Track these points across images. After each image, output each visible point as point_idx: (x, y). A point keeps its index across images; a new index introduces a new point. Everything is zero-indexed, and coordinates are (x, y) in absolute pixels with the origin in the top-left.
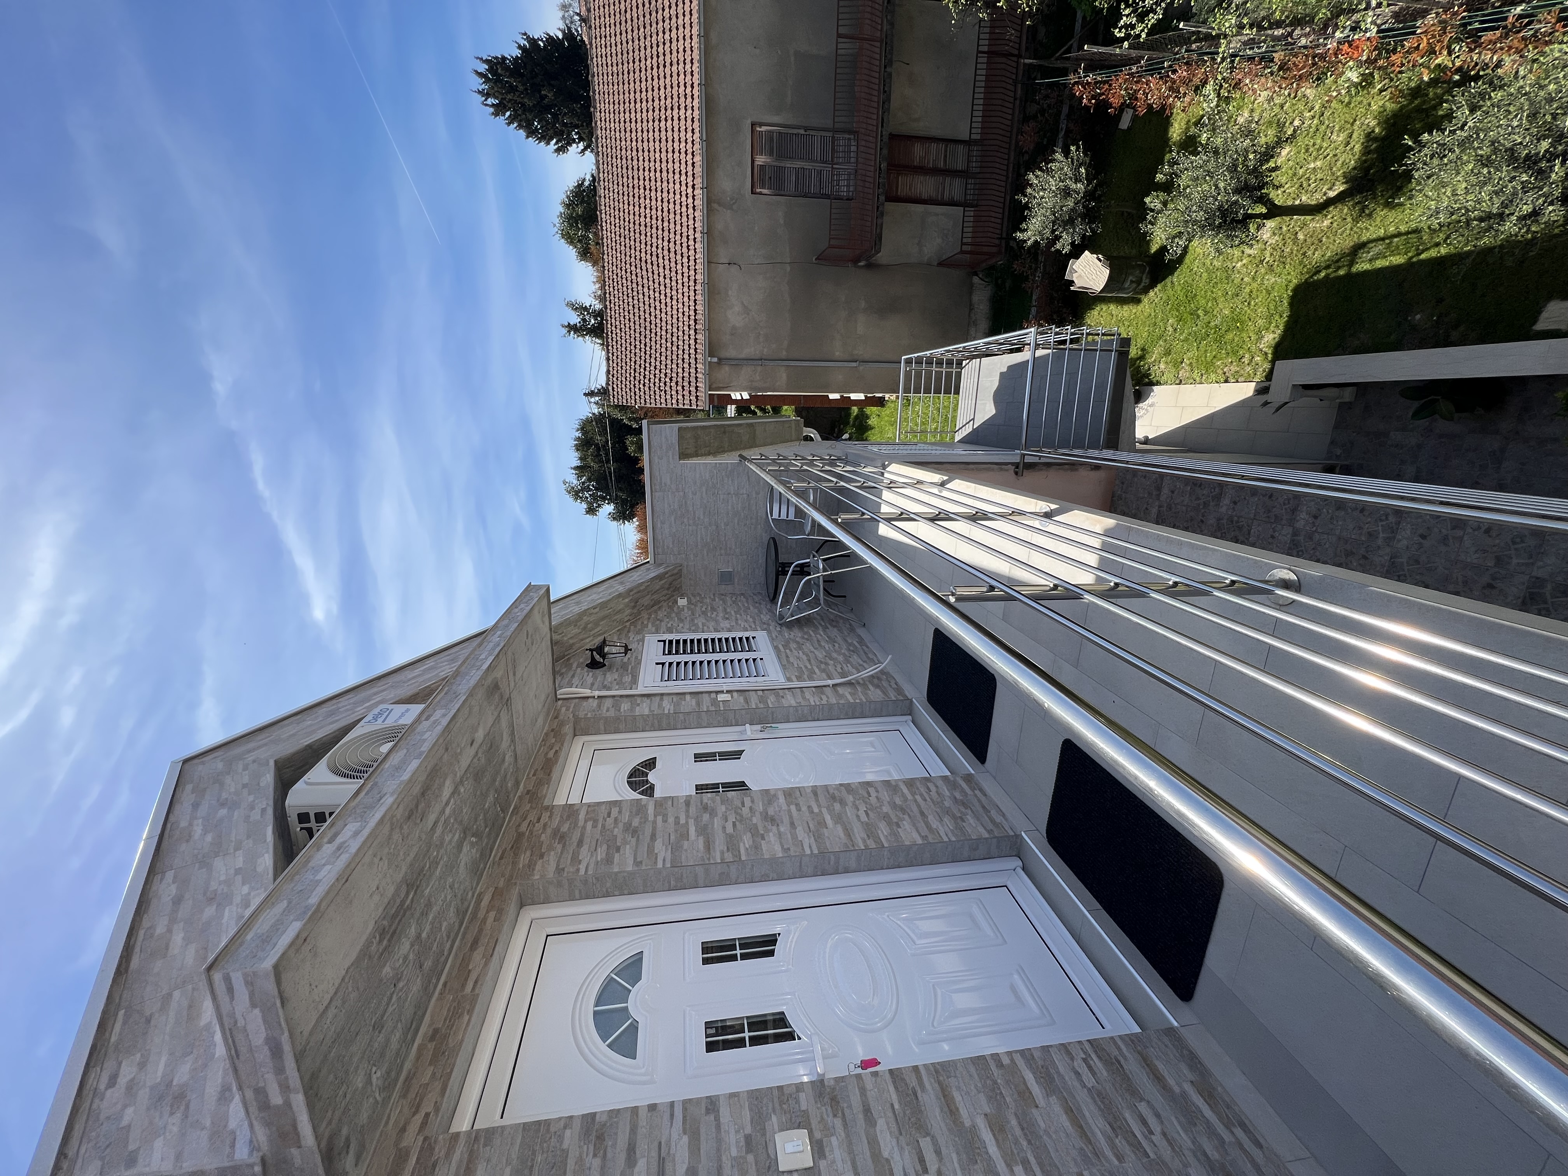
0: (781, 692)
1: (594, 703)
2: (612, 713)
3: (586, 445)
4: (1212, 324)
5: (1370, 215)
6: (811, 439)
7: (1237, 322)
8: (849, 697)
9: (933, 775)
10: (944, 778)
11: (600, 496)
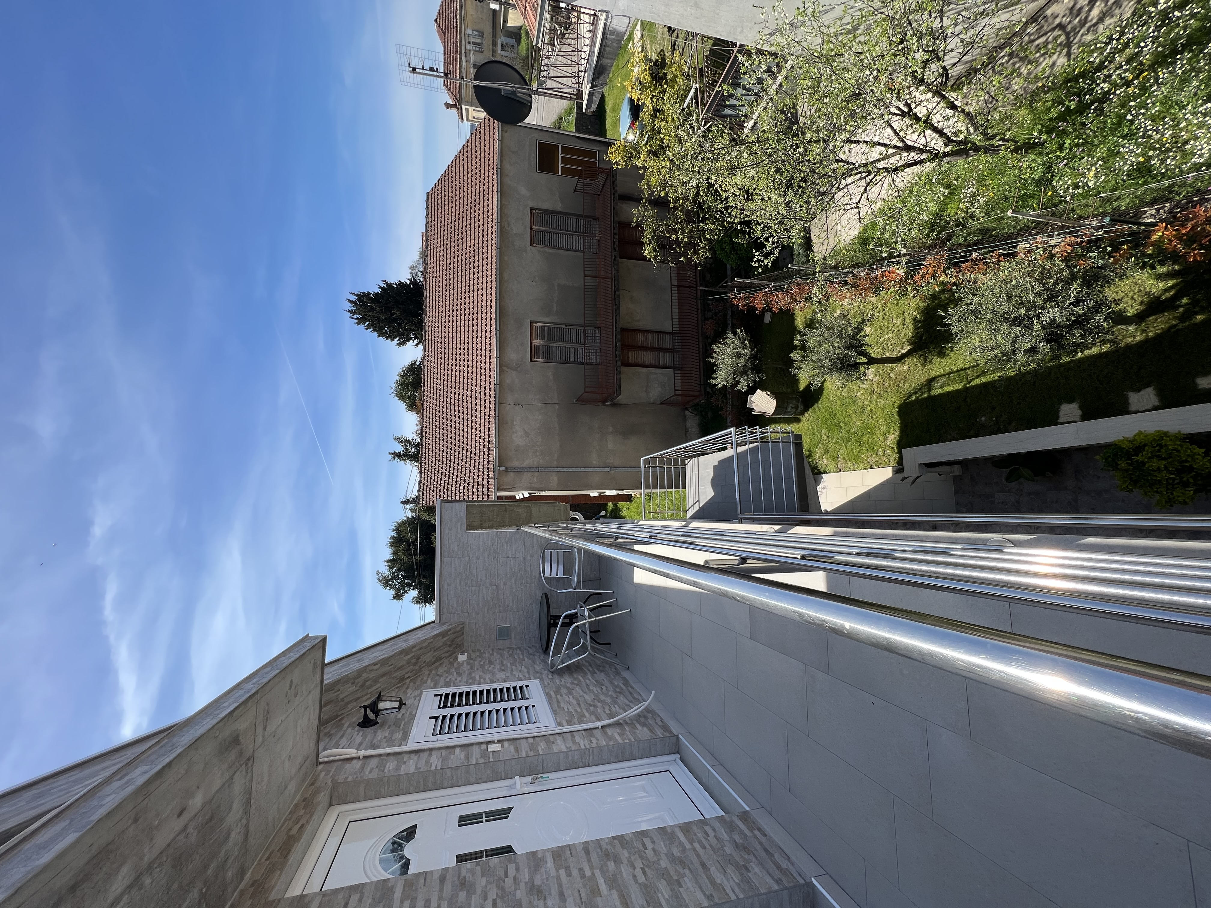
0: (551, 738)
1: (357, 764)
2: (375, 775)
3: (399, 542)
4: (852, 431)
5: (931, 362)
6: (577, 520)
7: (867, 429)
8: (618, 738)
9: (707, 817)
10: (720, 819)
11: (407, 584)
